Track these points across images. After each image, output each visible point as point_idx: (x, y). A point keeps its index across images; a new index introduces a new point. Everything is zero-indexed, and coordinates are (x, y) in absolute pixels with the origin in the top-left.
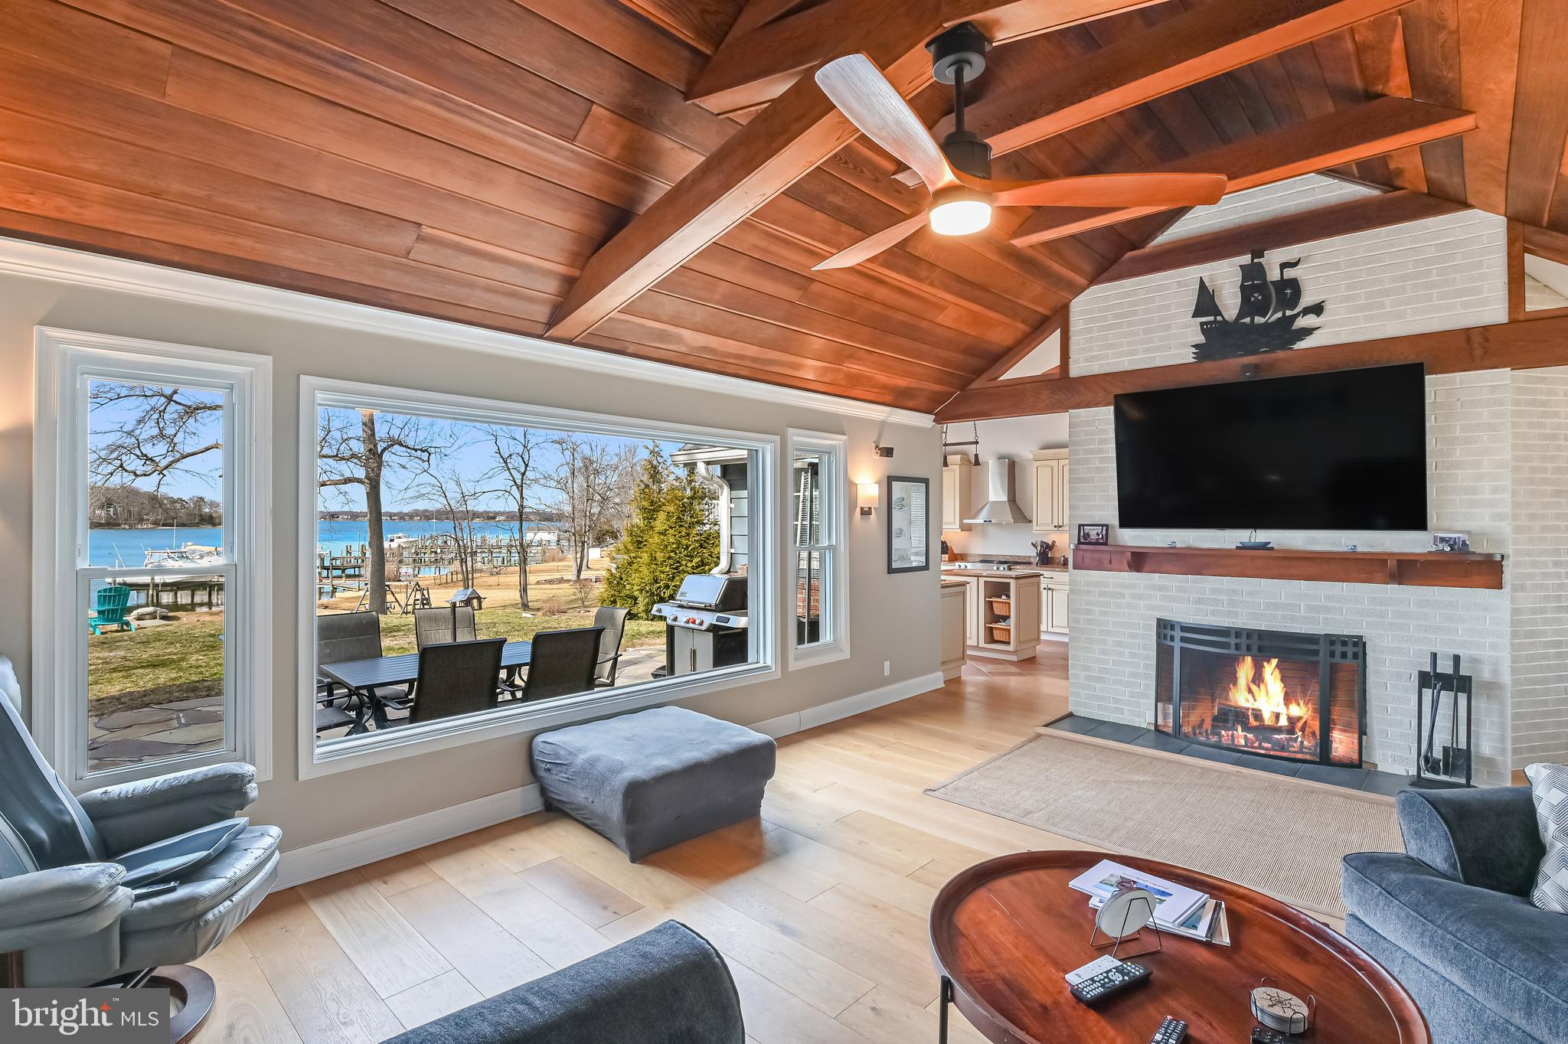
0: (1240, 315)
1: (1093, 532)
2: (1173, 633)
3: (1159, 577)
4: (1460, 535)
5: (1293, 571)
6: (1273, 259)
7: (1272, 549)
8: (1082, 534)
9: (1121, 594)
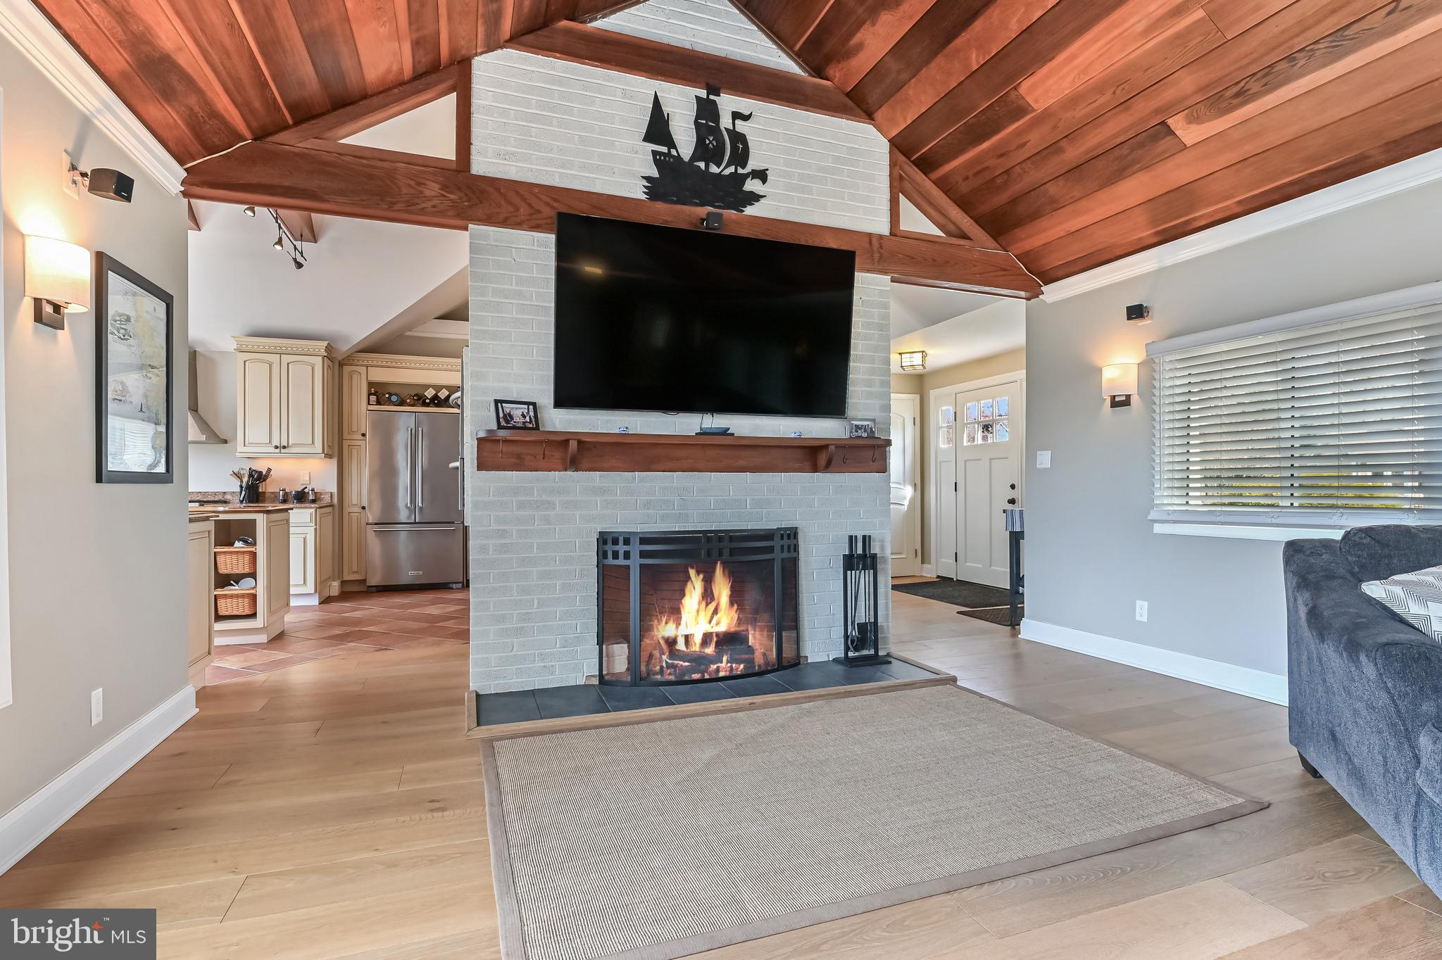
0: (695, 157)
1: (517, 412)
2: (616, 548)
3: (600, 476)
4: (868, 423)
5: (742, 463)
6: (728, 103)
7: (733, 434)
8: (501, 415)
9: (549, 503)
